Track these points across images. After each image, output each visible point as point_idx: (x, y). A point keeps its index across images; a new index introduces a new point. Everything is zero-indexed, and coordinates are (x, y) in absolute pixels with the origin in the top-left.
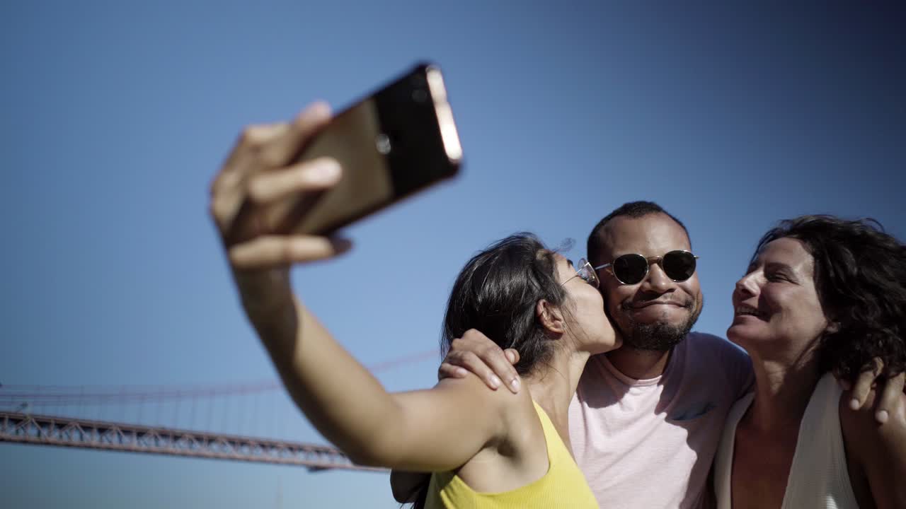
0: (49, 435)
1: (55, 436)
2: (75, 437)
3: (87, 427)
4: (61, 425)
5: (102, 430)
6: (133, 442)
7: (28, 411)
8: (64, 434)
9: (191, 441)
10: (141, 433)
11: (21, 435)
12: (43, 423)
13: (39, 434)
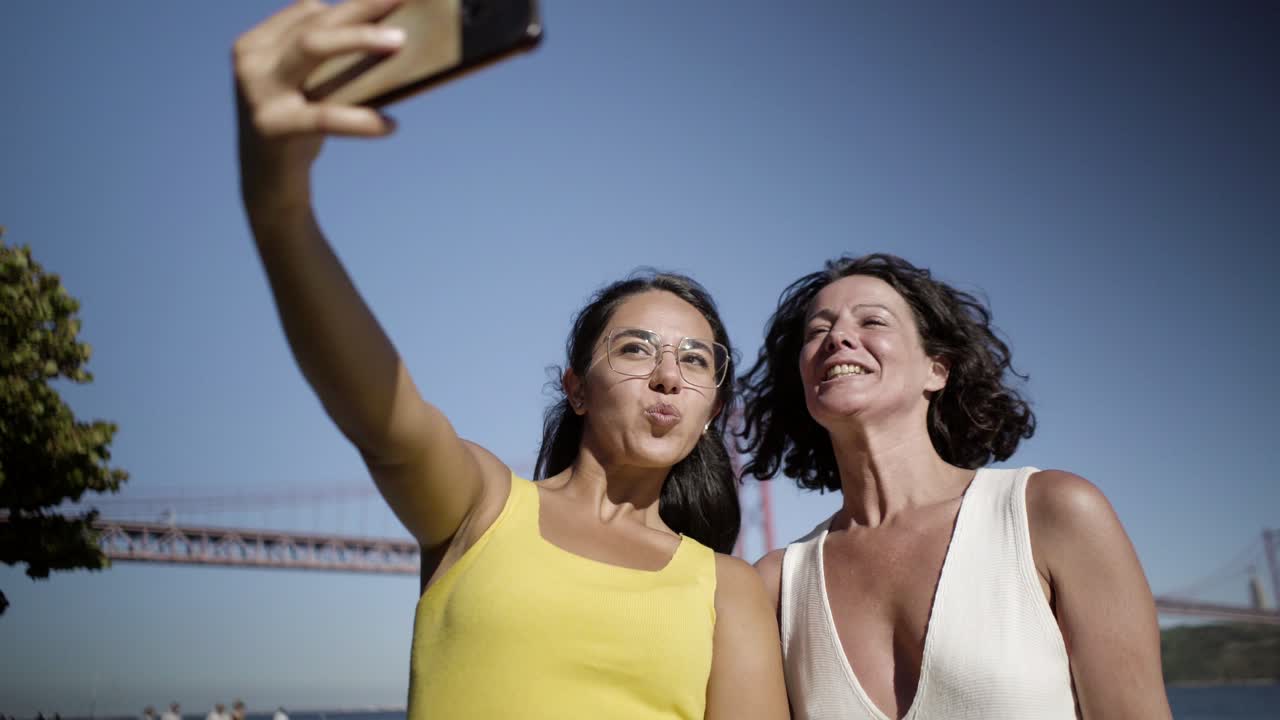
0: (203, 550)
1: (209, 551)
2: (235, 553)
3: (249, 540)
4: (216, 538)
5: (270, 542)
6: (309, 556)
7: (173, 521)
8: (220, 549)
9: (386, 553)
10: (320, 545)
11: (167, 553)
12: (193, 536)
13: (189, 551)
